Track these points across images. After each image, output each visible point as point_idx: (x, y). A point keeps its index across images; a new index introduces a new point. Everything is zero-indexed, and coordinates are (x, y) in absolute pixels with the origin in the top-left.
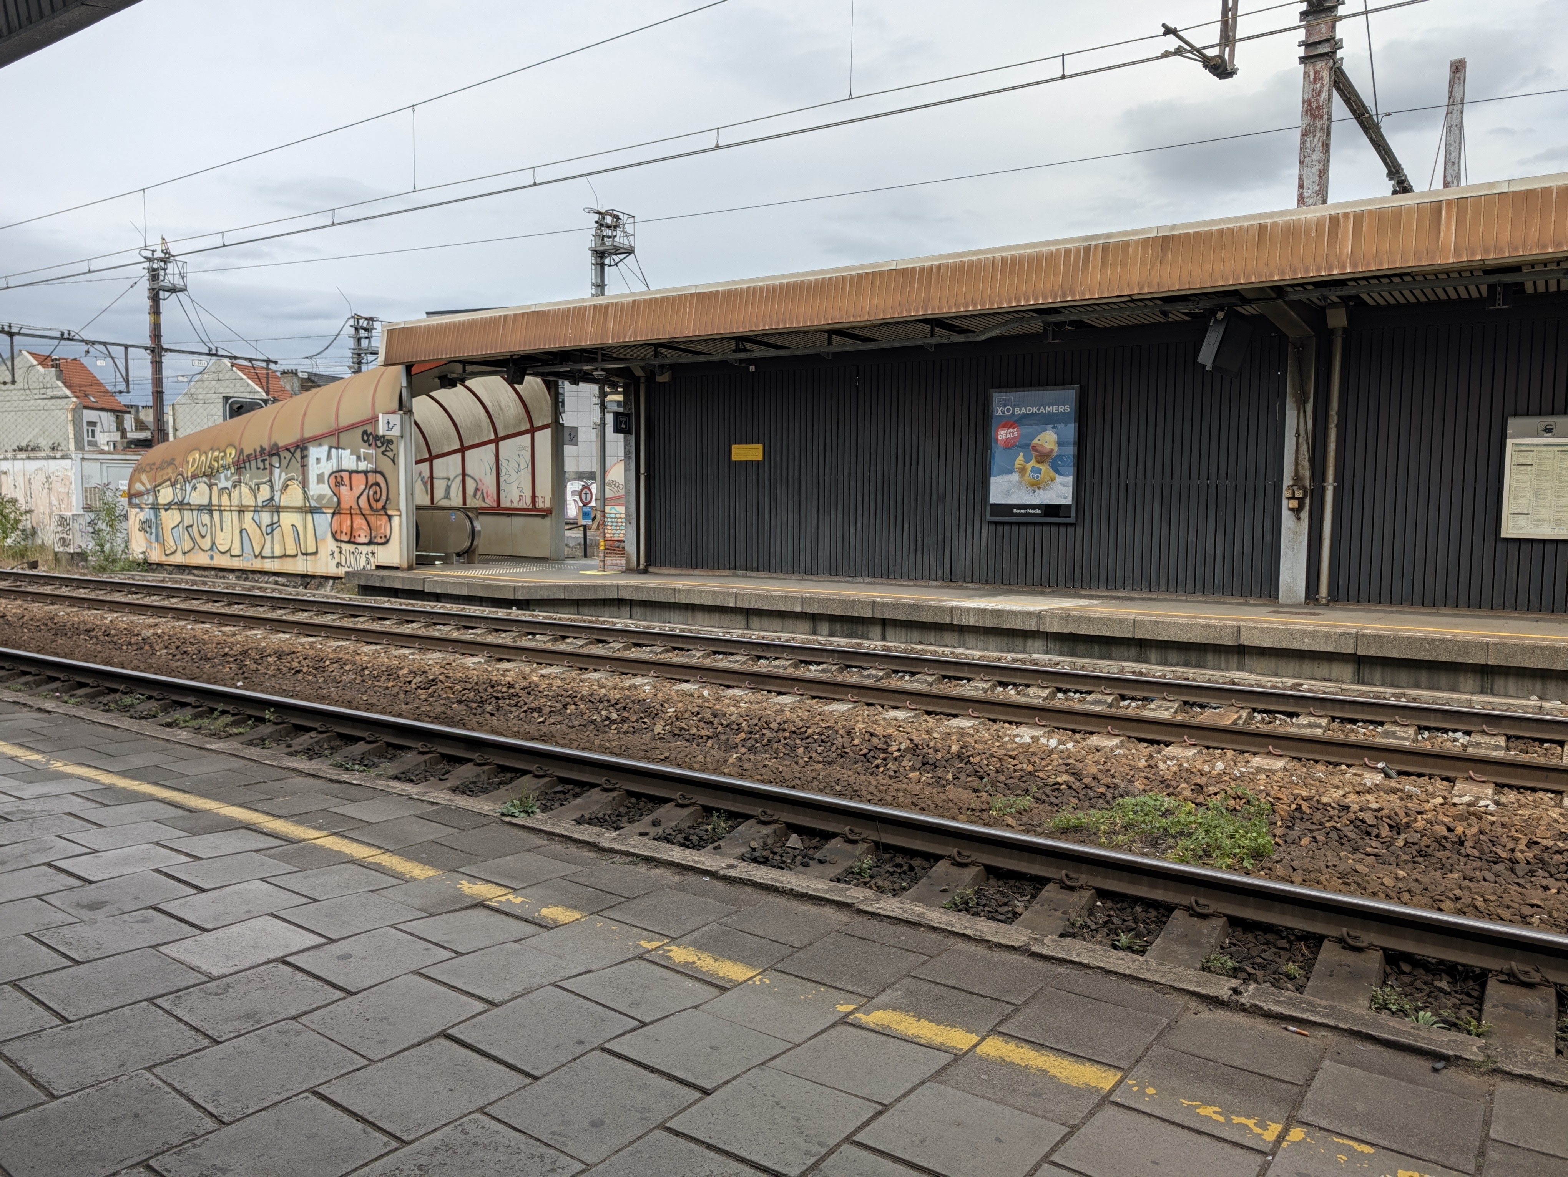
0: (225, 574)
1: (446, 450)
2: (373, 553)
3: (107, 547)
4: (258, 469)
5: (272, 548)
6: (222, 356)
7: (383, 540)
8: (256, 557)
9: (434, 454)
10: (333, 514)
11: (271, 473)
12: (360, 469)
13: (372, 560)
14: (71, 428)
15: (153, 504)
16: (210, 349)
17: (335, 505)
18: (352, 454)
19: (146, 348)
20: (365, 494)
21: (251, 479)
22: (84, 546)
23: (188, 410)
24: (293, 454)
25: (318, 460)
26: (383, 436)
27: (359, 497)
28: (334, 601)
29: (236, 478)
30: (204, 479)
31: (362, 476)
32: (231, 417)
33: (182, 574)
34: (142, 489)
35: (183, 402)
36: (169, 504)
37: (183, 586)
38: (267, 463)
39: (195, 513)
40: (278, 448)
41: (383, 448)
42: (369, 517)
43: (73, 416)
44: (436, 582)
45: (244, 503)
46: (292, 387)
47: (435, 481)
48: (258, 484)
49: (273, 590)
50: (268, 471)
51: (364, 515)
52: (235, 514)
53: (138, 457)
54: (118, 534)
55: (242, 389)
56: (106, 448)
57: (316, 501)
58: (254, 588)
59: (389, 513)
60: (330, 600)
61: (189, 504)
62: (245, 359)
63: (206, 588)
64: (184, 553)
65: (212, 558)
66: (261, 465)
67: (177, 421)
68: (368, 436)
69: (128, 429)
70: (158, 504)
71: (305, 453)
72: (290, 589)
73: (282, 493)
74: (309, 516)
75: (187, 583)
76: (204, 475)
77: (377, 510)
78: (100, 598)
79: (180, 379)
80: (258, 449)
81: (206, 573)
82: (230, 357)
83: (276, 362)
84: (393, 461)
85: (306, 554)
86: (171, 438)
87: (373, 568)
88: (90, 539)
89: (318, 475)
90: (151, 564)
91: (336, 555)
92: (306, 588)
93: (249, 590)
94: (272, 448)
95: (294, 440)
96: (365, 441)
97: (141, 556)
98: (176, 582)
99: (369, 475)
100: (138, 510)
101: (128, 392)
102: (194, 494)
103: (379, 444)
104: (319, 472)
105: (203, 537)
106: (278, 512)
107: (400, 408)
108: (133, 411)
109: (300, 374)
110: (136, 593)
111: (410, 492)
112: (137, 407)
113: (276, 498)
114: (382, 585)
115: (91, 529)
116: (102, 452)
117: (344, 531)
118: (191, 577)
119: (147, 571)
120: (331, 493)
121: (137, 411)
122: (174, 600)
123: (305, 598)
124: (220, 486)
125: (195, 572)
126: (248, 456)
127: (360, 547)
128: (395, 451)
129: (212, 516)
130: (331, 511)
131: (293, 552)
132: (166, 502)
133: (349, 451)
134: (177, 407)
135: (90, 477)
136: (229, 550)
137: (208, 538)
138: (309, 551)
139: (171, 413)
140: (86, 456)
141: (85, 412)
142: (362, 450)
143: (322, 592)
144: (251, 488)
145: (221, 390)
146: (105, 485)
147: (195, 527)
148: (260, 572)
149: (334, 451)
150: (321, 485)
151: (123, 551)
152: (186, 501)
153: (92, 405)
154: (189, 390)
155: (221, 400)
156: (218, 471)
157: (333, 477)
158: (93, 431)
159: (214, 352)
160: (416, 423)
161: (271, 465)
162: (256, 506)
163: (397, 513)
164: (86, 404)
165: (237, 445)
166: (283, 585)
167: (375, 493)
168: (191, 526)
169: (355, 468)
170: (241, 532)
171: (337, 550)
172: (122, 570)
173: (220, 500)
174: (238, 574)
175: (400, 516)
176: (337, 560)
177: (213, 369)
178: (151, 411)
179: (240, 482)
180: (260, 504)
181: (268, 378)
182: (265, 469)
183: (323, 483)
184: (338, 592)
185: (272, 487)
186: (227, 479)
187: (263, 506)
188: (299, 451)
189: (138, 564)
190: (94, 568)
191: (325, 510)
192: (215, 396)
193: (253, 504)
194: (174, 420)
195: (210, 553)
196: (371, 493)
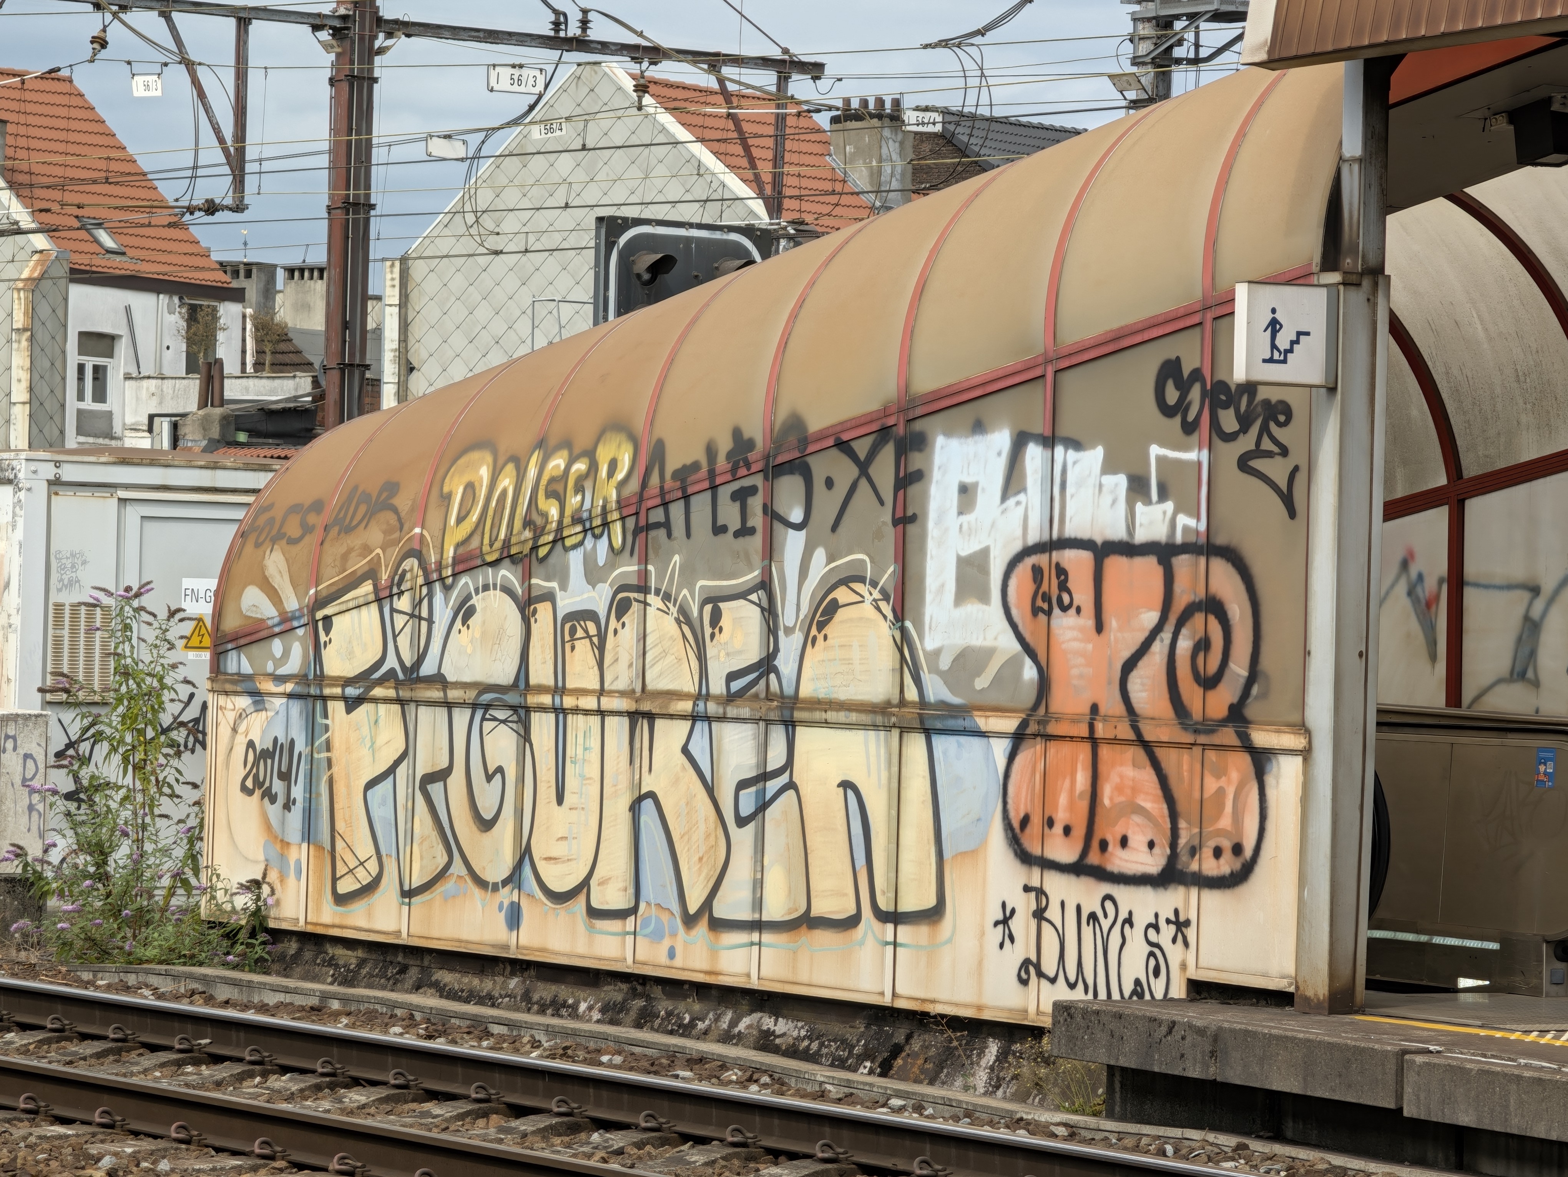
0: (564, 992)
1: (1530, 452)
2: (1180, 924)
3: (122, 854)
4: (719, 530)
5: (758, 884)
6: (604, 47)
7: (1225, 866)
8: (690, 921)
9: (1471, 468)
10: (1018, 738)
11: (770, 551)
12: (1141, 536)
13: (1175, 953)
14: (20, 360)
15: (302, 678)
16: (560, 20)
17: (1029, 697)
18: (1109, 467)
19: (317, 23)
20: (1159, 649)
21: (689, 574)
22: (34, 850)
23: (458, 283)
24: (864, 467)
25: (965, 490)
26: (1250, 388)
27: (1129, 666)
28: (1003, 1134)
29: (629, 569)
30: (507, 574)
31: (1149, 565)
32: (625, 306)
33: (395, 984)
34: (268, 611)
35: (444, 246)
36: (364, 678)
37: (395, 1035)
38: (756, 503)
39: (461, 717)
40: (804, 441)
41: (1247, 442)
42: (1169, 758)
43: (32, 312)
44: (1458, 1072)
45: (657, 681)
46: (876, 174)
47: (1470, 596)
48: (714, 600)
49: (751, 1075)
50: (756, 542)
51: (1147, 746)
52: (617, 727)
53: (258, 480)
54: (166, 805)
55: (674, 192)
56: (143, 442)
57: (948, 677)
58: (673, 1057)
59: (1261, 738)
60: (985, 1132)
61: (439, 680)
62: (694, 56)
63: (482, 1051)
64: (408, 894)
65: (514, 918)
66: (730, 514)
67: (416, 330)
68: (1184, 387)
69: (231, 366)
70: (321, 678)
71: (916, 461)
72: (821, 1073)
73: (809, 641)
74: (916, 745)
75: (410, 1023)
76: (507, 556)
77: (1207, 727)
78: (81, 1070)
79: (439, 147)
80: (725, 445)
81: (487, 985)
82: (635, 52)
83: (815, 70)
84: (1288, 500)
85: (895, 918)
86: (388, 398)
87: (1178, 991)
88: (57, 820)
89: (964, 563)
90: (278, 935)
91: (1022, 924)
92: (885, 1070)
93: (654, 1068)
94: (778, 442)
95: (874, 406)
96: (1167, 411)
97: (243, 901)
98: (370, 1018)
99: (1182, 563)
100: (244, 702)
101: (239, 207)
102: (461, 638)
103: (1229, 421)
104: (969, 548)
105: (486, 825)
106: (790, 725)
107: (1330, 262)
108: (252, 288)
109: (910, 117)
110: (217, 1059)
111: (1354, 646)
112: (269, 270)
113: (786, 664)
114: (1212, 1072)
115: (64, 782)
116: (128, 458)
117: (1061, 817)
118: (428, 1000)
119: (261, 965)
120: (1009, 644)
121: (269, 292)
122: (356, 1097)
123: (881, 1115)
124: (567, 603)
125: (446, 977)
126: (684, 474)
127: (1120, 892)
128: (1297, 456)
129: (525, 737)
130: (1010, 724)
131: (842, 908)
132: (351, 670)
133: (1095, 456)
134: (418, 269)
135: (78, 559)
136: (585, 884)
137: (506, 827)
138: (908, 905)
139: (392, 296)
140: (70, 473)
141: (78, 293)
142: (1155, 451)
143: (954, 1092)
144: (684, 617)
145: (591, 195)
146: (132, 594)
147: (456, 780)
148: (702, 990)
149: (1034, 453)
150: (973, 608)
151: (177, 876)
152: (428, 668)
153: (103, 264)
154: (471, 195)
155: (588, 238)
156: (559, 539)
157: (1024, 568)
158: (99, 373)
159: (573, 30)
160: (1398, 330)
161: (773, 516)
162: (702, 696)
163: (1293, 741)
164: (82, 261)
165: (639, 424)
166: (793, 1052)
167: (1202, 645)
168: (442, 775)
169: (1118, 533)
170: (635, 807)
171: (1024, 904)
172: (171, 956)
173: (560, 666)
174: (615, 993)
175: (1306, 753)
176: (1023, 949)
177: (565, 108)
178: (319, 287)
179: (643, 588)
180: (717, 686)
181: (780, 138)
182: (745, 531)
183: (984, 597)
184: (1022, 1097)
185: (770, 613)
186: (593, 575)
187: (731, 698)
188: (888, 453)
189: (231, 936)
190: (66, 945)
191: (983, 722)
192: (567, 219)
193: (689, 685)
194: (404, 326)
195: (507, 895)
196: (1185, 645)
